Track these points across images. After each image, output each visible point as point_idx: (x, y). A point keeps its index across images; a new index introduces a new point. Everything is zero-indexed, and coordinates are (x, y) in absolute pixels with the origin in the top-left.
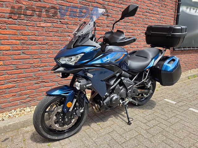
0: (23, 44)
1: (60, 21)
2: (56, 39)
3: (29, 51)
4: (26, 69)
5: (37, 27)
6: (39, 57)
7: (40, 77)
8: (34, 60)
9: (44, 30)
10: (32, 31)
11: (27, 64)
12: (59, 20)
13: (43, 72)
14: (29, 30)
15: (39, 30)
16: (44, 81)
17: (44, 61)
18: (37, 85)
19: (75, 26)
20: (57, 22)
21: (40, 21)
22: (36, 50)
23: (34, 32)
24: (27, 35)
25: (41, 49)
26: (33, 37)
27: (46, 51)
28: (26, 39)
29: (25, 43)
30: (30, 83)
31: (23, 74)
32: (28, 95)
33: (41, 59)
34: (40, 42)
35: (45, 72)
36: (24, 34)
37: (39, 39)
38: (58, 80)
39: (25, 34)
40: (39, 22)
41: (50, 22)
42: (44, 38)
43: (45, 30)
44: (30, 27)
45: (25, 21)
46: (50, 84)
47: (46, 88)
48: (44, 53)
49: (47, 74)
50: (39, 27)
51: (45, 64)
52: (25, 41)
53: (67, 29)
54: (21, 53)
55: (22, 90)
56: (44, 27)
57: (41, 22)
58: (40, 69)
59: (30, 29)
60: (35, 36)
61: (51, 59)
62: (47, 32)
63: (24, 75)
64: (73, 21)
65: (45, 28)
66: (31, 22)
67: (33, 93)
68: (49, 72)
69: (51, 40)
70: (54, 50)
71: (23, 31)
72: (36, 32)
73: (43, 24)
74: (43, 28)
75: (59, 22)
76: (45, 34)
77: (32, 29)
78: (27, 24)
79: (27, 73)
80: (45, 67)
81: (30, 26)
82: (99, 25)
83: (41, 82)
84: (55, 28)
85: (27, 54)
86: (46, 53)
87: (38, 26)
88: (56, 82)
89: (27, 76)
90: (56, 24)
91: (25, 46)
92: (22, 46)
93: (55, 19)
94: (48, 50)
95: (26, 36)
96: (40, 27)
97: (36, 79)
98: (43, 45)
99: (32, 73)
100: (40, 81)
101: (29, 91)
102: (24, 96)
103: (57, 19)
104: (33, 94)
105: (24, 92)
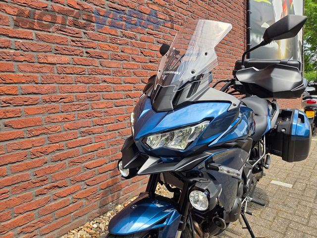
0: (5, 105)
1: (87, 52)
2: (81, 89)
3: (20, 119)
4: (13, 165)
5: (39, 65)
6: (45, 131)
7: (48, 176)
8: (34, 139)
9: (55, 69)
10: (29, 74)
11: (17, 152)
12: (84, 50)
13: (54, 164)
14: (22, 71)
15: (44, 70)
16: (55, 184)
17: (57, 140)
18: (40, 197)
19: (114, 61)
20: (81, 54)
21: (45, 52)
22: (37, 117)
23: (32, 74)
24: (15, 83)
25: (49, 112)
26: (31, 87)
27: (60, 116)
28: (13, 92)
29: (11, 102)
30: (23, 198)
31: (6, 178)
32: (19, 229)
33: (49, 135)
34: (46, 97)
35: (59, 163)
36: (8, 81)
37: (44, 90)
38: (87, 177)
39: (12, 82)
40: (43, 53)
41: (67, 53)
42: (55, 87)
43: (56, 72)
44: (23, 65)
45: (12, 51)
46: (71, 187)
47: (61, 200)
48: (55, 121)
49: (62, 167)
50: (43, 65)
51: (58, 144)
52: (11, 97)
53: (101, 67)
54: (2, 126)
55: (5, 218)
56: (55, 64)
57: (48, 54)
58: (48, 158)
59: (23, 68)
60: (36, 85)
61: (72, 133)
62: (62, 75)
63: (8, 180)
64: (111, 52)
65: (58, 65)
66: (26, 53)
67: (31, 218)
68: (67, 163)
69: (70, 91)
70: (76, 112)
71: (5, 73)
72: (38, 75)
73: (53, 57)
74: (52, 66)
75: (85, 55)
76: (56, 79)
77: (27, 69)
78: (17, 59)
79: (15, 173)
80: (58, 153)
81: (24, 63)
82: (153, 61)
83: (50, 188)
84: (77, 66)
85: (15, 127)
86: (60, 119)
87: (42, 61)
88: (83, 183)
89: (16, 182)
90: (79, 57)
91: (11, 108)
92: (4, 108)
93: (76, 48)
94: (65, 114)
95: (14, 85)
96: (45, 63)
97: (38, 184)
98: (53, 103)
99: (28, 172)
100: (48, 186)
101: (21, 216)
102: (10, 232)
103: (80, 48)
104: (33, 222)
105: (9, 222)
